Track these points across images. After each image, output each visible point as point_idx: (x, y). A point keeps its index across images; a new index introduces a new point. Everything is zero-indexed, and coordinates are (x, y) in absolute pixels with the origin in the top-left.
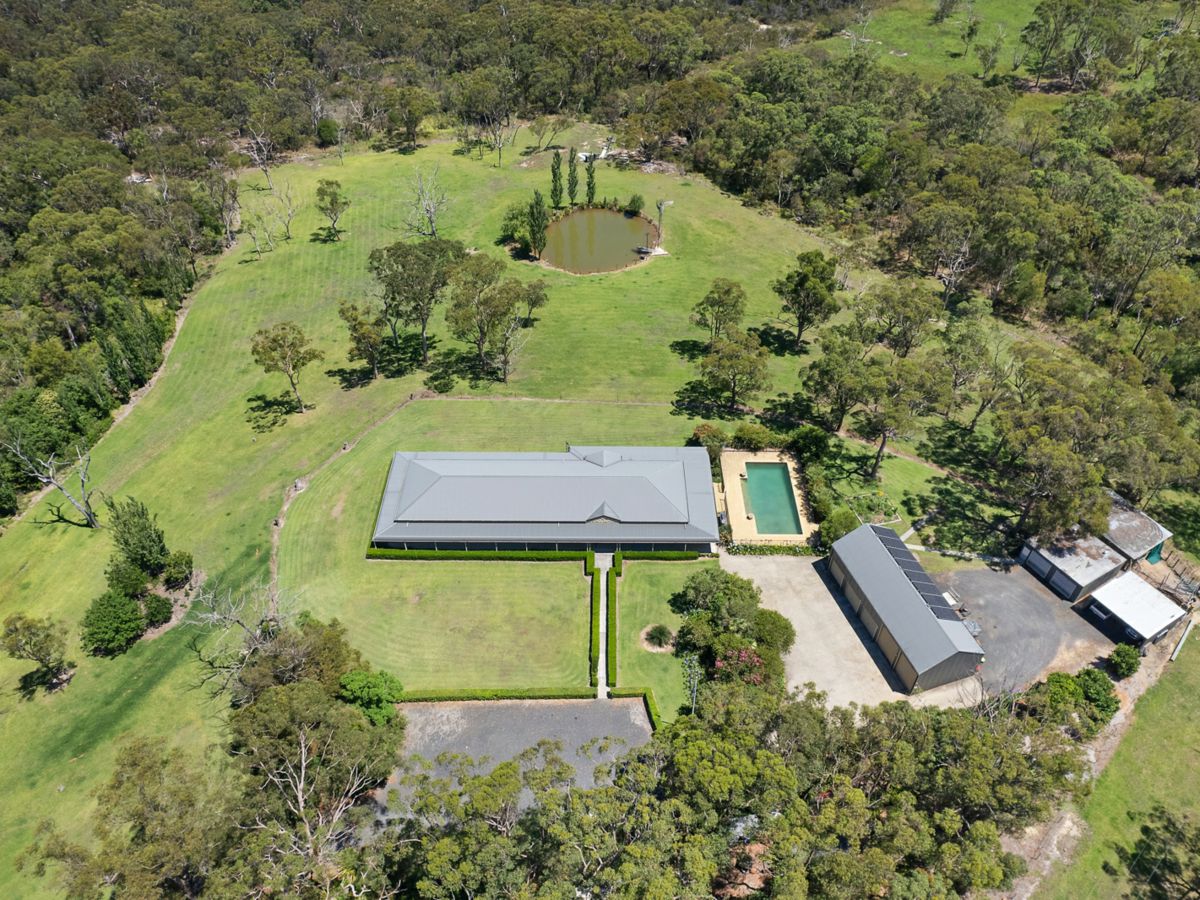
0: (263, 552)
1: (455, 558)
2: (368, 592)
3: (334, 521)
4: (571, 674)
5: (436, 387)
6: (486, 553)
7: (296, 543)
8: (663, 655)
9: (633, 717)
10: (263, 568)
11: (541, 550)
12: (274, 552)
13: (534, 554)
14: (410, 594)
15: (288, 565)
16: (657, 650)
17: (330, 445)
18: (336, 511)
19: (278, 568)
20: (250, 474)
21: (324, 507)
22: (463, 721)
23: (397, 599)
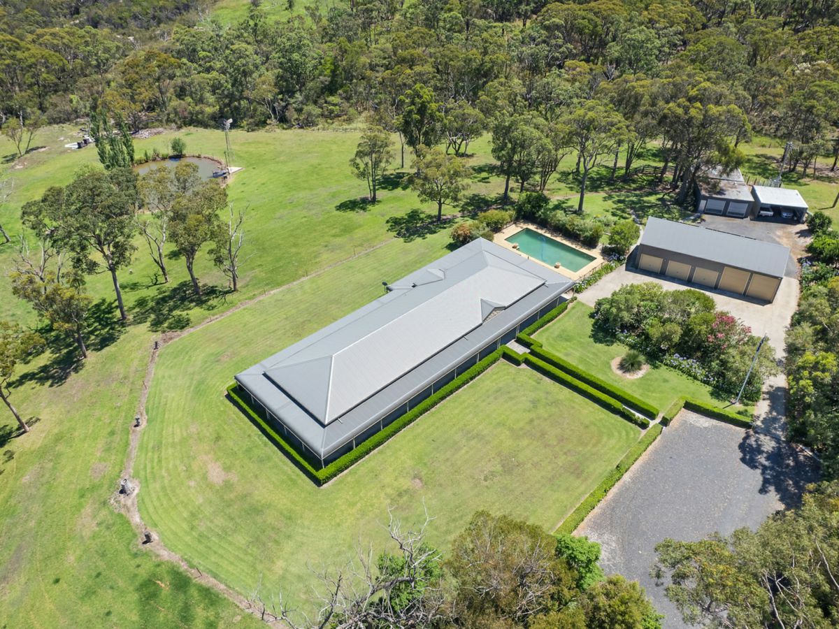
0: (168, 579)
1: (405, 425)
2: (363, 513)
3: (228, 486)
4: (620, 433)
5: (170, 328)
6: (428, 402)
7: (201, 537)
8: (649, 374)
9: (698, 425)
10: (193, 592)
11: (466, 370)
12: (183, 567)
13: (465, 376)
14: (405, 483)
15: (224, 564)
16: (640, 374)
17: (112, 433)
18: (216, 474)
19: (215, 576)
20: (32, 524)
21: (192, 484)
22: (606, 537)
23: (400, 495)
